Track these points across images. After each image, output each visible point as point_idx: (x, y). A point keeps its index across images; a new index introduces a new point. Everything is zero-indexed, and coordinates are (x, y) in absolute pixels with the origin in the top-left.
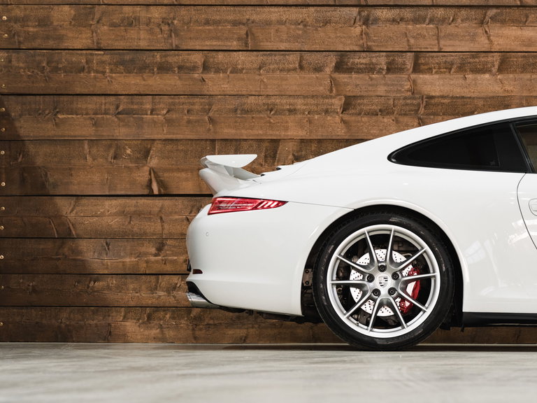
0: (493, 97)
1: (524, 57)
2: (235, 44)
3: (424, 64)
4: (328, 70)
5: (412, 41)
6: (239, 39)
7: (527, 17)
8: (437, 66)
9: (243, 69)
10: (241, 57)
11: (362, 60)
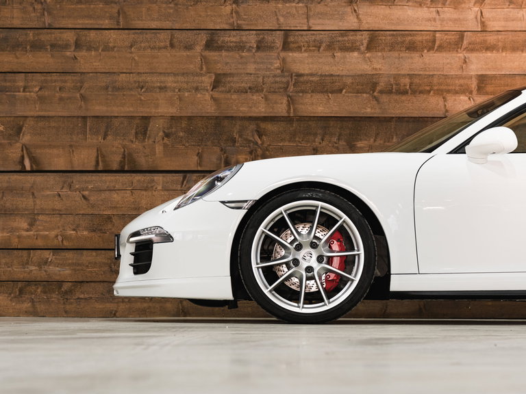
0: (362, 75)
1: (393, 35)
2: (106, 23)
3: (293, 43)
4: (198, 49)
5: (282, 20)
6: (111, 18)
8: (306, 44)
9: (115, 47)
10: (113, 35)
11: (232, 38)
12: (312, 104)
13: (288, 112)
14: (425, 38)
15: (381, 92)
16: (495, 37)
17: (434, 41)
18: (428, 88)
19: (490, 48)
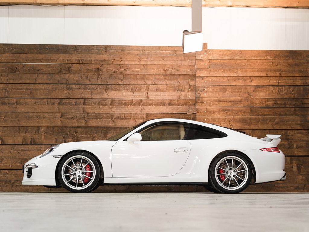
0: (109, 113)
1: (119, 100)
2: (26, 96)
3: (87, 103)
4: (56, 105)
5: (83, 95)
6: (28, 94)
7: (120, 88)
8: (91, 103)
9: (29, 104)
10: (28, 100)
11: (67, 101)
12: (93, 123)
13: (85, 125)
14: (129, 101)
15: (115, 119)
16: (152, 101)
17: (132, 102)
18: (130, 117)
19: (150, 105)
